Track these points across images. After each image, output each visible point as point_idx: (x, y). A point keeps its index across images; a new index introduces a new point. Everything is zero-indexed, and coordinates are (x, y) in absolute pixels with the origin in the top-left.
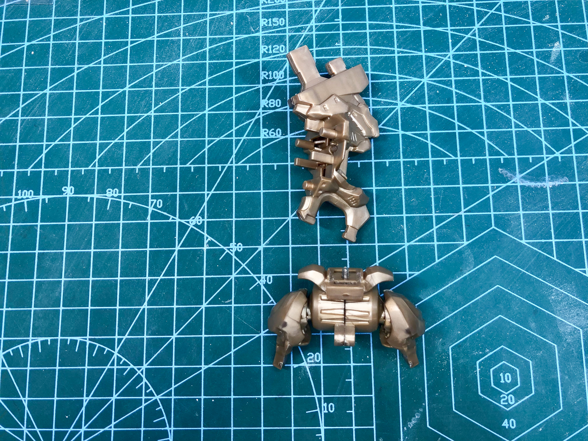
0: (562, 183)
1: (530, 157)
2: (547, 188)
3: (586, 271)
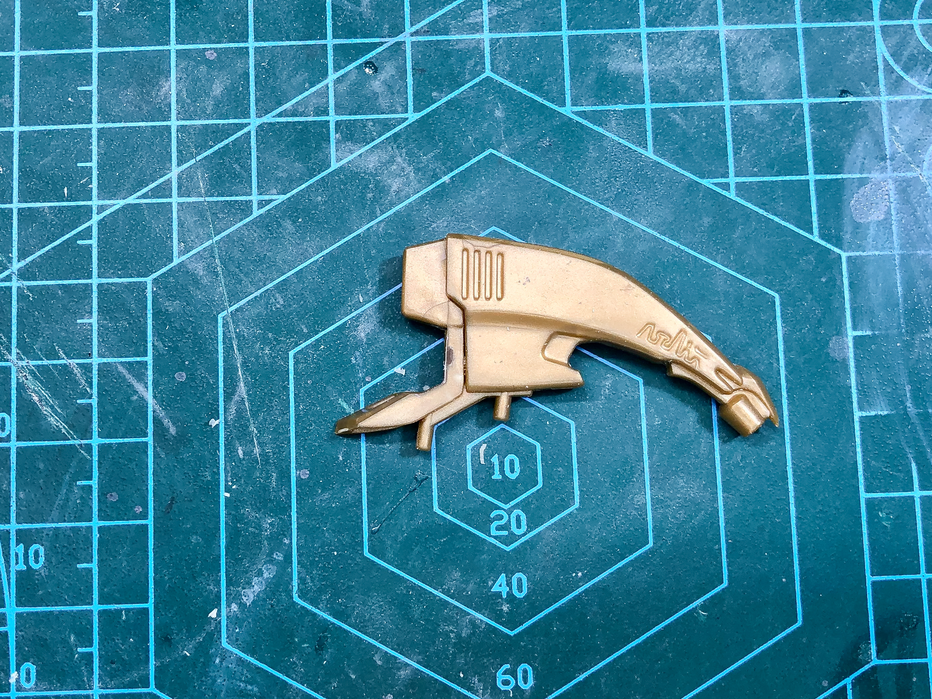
3: (728, 184)
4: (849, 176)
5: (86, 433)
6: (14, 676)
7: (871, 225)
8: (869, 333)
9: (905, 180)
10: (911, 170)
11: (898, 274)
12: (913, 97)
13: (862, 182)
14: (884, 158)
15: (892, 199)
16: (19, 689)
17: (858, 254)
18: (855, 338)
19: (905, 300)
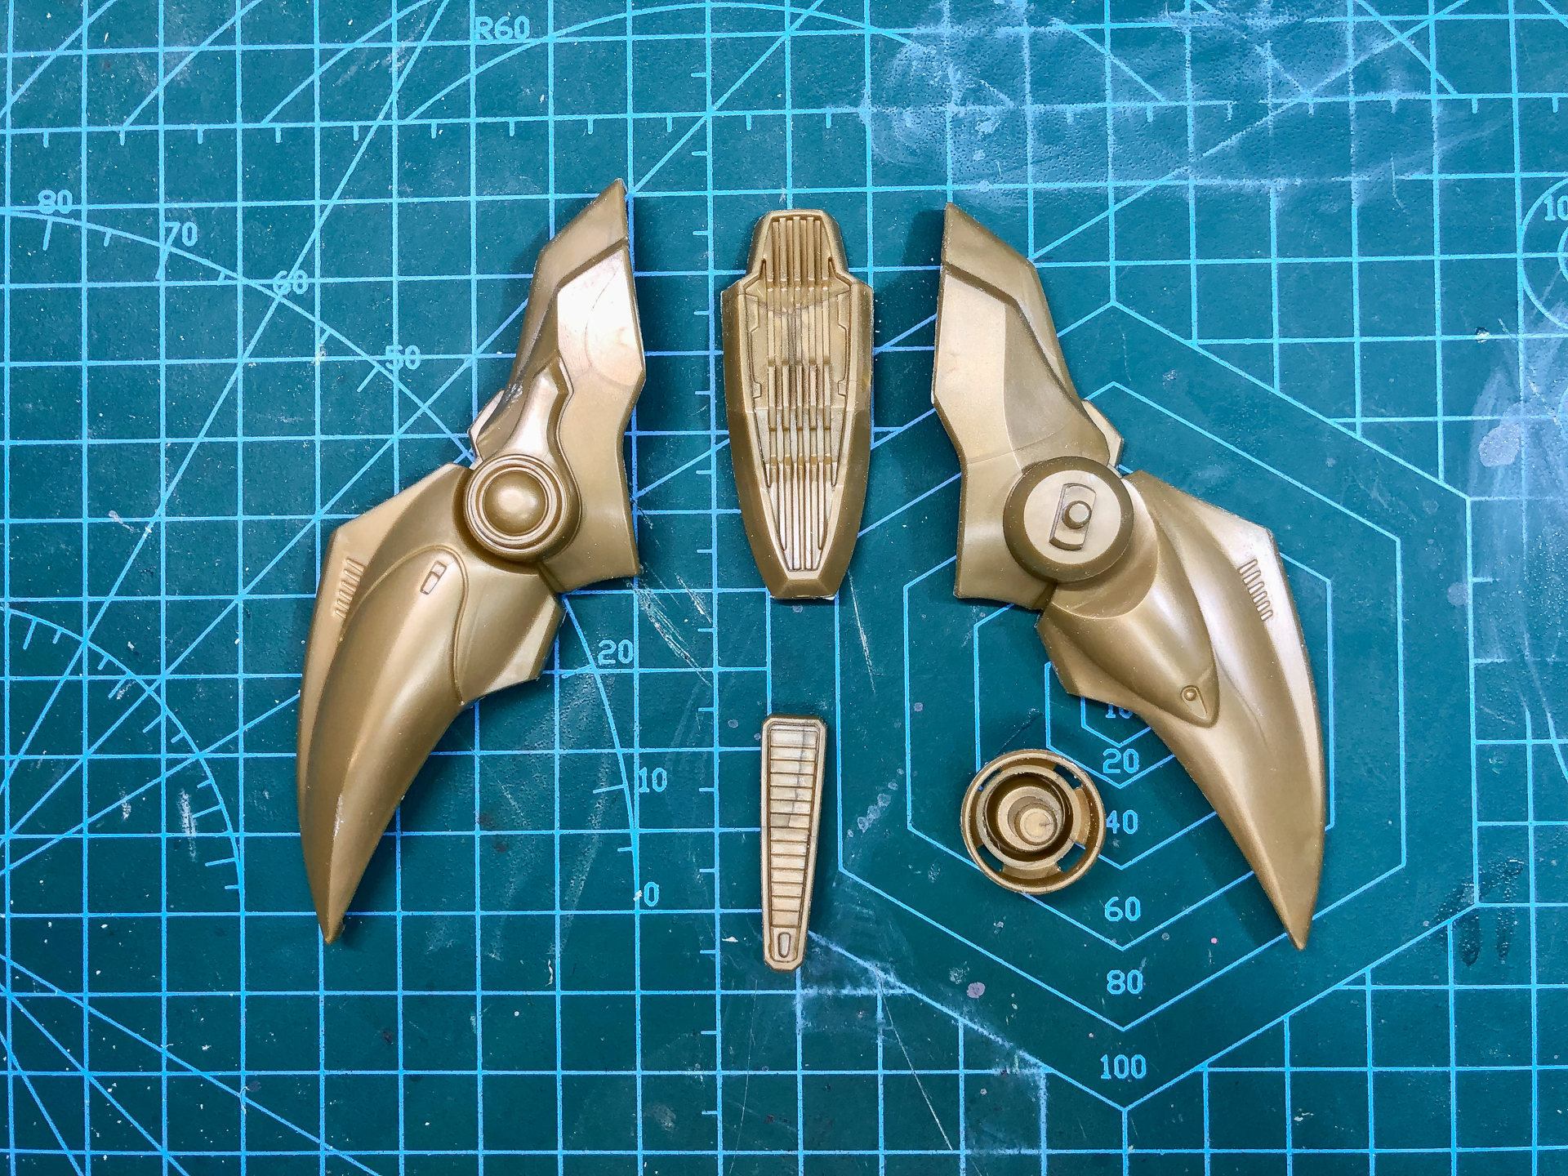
1: (1229, 104)
2: (1269, 194)
3: (1354, 424)
4: (1480, 418)
5: (706, 661)
6: (638, 894)
7: (1499, 469)
8: (1490, 580)
9: (1540, 423)
10: (1545, 413)
11: (1524, 520)
12: (1553, 336)
13: (1493, 425)
14: (1517, 400)
15: (1523, 443)
16: (643, 906)
17: (1483, 499)
18: (1475, 585)
19: (1530, 548)
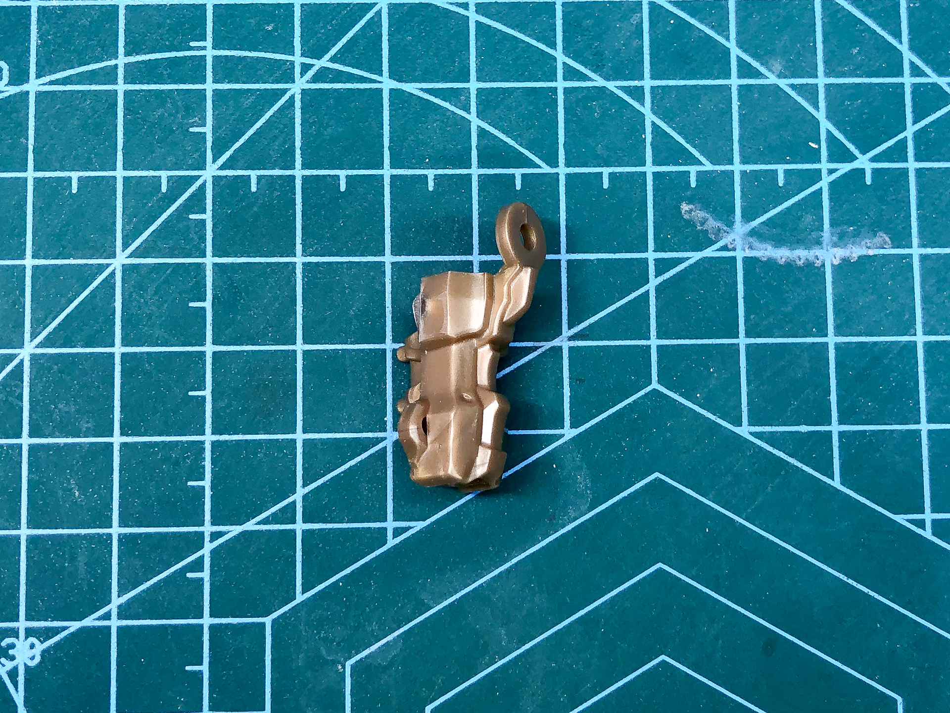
0: (871, 252)
1: (781, 168)
2: (823, 265)
